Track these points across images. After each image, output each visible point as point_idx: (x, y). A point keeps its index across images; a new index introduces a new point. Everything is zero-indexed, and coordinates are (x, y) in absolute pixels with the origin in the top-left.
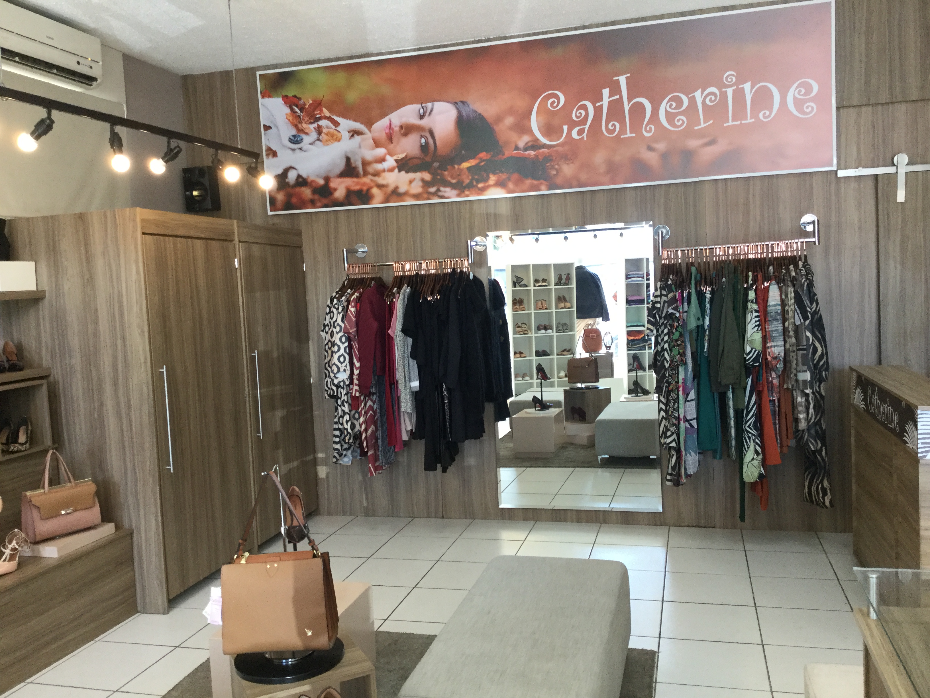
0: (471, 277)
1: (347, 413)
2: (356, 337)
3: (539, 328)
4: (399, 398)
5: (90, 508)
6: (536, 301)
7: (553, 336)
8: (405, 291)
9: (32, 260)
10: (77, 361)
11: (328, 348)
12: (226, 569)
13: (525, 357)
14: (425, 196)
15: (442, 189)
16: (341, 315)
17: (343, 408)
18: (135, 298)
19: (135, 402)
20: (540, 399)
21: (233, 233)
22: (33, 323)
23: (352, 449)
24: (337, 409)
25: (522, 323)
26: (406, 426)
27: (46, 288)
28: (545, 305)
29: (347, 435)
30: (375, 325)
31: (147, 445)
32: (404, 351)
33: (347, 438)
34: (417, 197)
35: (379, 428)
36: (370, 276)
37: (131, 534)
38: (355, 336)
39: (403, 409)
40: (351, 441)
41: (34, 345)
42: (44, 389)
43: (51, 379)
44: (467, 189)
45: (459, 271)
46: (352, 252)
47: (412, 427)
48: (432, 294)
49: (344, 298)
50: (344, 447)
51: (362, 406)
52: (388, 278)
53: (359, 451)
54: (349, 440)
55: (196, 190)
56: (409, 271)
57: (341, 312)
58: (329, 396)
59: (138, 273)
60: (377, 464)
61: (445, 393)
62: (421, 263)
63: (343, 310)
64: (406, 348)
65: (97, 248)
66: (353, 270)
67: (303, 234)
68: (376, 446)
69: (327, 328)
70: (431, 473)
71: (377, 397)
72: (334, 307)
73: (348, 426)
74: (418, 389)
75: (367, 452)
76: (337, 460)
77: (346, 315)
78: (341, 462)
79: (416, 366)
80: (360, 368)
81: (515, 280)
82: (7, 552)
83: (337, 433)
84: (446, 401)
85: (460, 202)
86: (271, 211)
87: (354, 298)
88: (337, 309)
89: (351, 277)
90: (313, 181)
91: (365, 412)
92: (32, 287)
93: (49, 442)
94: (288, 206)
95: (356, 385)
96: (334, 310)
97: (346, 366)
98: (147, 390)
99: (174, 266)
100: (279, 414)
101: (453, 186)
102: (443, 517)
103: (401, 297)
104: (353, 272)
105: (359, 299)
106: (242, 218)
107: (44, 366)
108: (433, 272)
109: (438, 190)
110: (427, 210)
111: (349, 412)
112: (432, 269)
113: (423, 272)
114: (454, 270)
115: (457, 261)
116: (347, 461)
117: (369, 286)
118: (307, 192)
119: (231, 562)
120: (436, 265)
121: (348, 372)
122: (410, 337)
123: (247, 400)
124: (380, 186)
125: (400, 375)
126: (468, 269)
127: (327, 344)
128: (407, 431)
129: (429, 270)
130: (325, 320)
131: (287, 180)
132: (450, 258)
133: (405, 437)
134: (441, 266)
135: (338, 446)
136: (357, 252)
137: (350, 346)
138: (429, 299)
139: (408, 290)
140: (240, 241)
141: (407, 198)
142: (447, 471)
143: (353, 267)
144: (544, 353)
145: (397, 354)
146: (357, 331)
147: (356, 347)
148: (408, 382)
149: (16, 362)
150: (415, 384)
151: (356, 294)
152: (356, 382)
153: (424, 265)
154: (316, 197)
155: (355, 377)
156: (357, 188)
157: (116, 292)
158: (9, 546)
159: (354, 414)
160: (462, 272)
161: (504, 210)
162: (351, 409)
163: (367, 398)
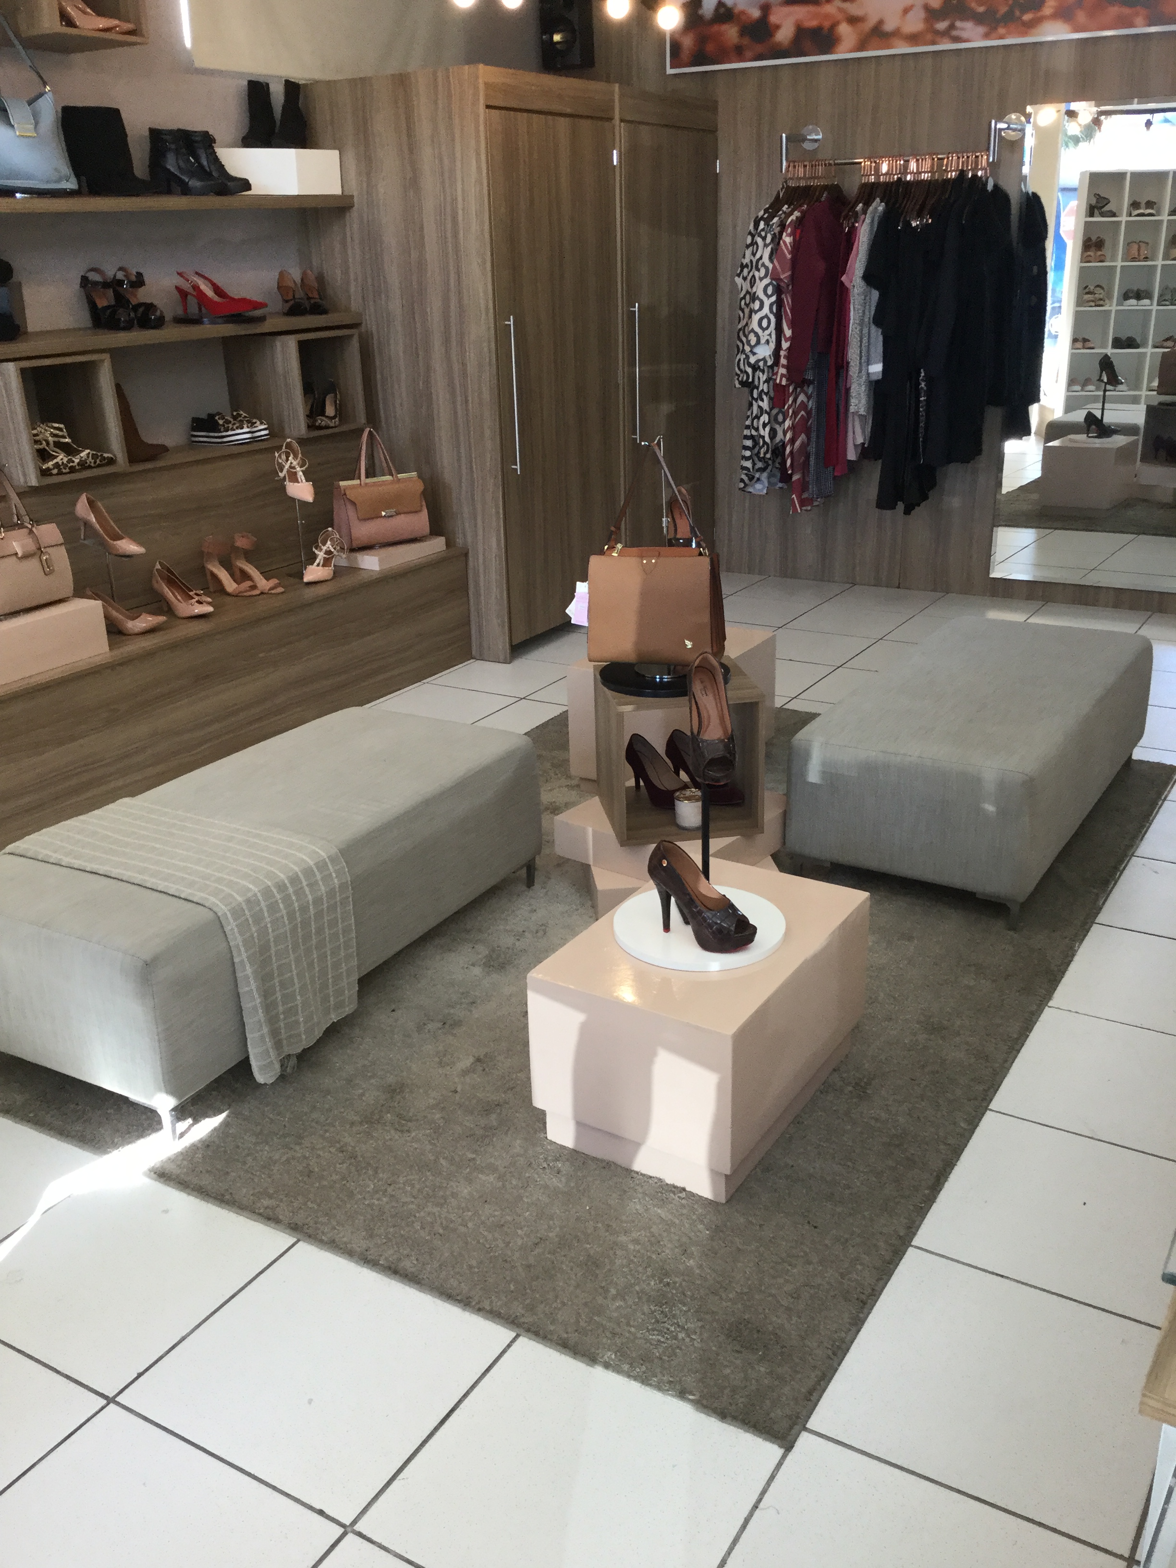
0: (990, 187)
1: (766, 412)
2: (790, 288)
3: (1126, 296)
4: (848, 391)
5: (416, 512)
6: (1128, 244)
7: (1151, 310)
8: (876, 208)
9: (334, 148)
10: (396, 306)
11: (745, 303)
12: (595, 561)
13: (1093, 348)
14: (929, 37)
15: (958, 24)
16: (769, 248)
17: (761, 403)
18: (474, 209)
19: (471, 369)
20: (1100, 418)
21: (613, 109)
22: (338, 247)
23: (768, 470)
24: (751, 405)
25: (1098, 286)
26: (854, 438)
27: (355, 194)
28: (1144, 252)
29: (763, 446)
30: (821, 266)
31: (488, 433)
32: (864, 312)
33: (762, 451)
34: (913, 39)
35: (814, 439)
36: (822, 183)
37: (466, 555)
38: (788, 286)
39: (852, 409)
40: (768, 456)
41: (339, 279)
42: (355, 344)
43: (363, 329)
44: (1003, 24)
45: (970, 176)
46: (796, 139)
47: (865, 439)
48: (919, 215)
49: (776, 220)
50: (757, 467)
51: (790, 402)
52: (851, 187)
53: (779, 475)
54: (765, 453)
55: (558, 32)
56: (886, 174)
57: (770, 244)
58: (741, 383)
59: (479, 168)
60: (805, 495)
61: (923, 385)
62: (908, 161)
63: (772, 240)
64: (867, 307)
65: (424, 130)
66: (794, 171)
67: (720, 109)
68: (806, 465)
69: (746, 271)
70: (888, 513)
71: (814, 388)
72: (760, 236)
73: (765, 433)
74: (880, 377)
75: (791, 475)
76: (746, 485)
77: (777, 250)
78: (751, 490)
79: (881, 338)
80: (792, 339)
81: (1094, 202)
82: (321, 555)
83: (749, 443)
84: (922, 399)
85: (987, 48)
86: (671, 68)
87: (792, 220)
88: (764, 239)
89: (792, 184)
90: (743, 12)
91: (793, 412)
92: (337, 191)
93: (362, 419)
94: (699, 58)
95: (783, 366)
96: (759, 240)
97: (770, 335)
98: (488, 348)
99: (527, 160)
100: (665, 408)
101: (979, 19)
102: (899, 587)
103: (868, 221)
104: (794, 174)
105: (800, 221)
106: (625, 81)
107: (353, 309)
108: (925, 176)
109: (952, 27)
110: (929, 62)
111: (768, 410)
112: (925, 172)
113: (909, 178)
114: (962, 173)
115: (968, 157)
116: (760, 488)
117: (818, 200)
118: (731, 33)
119: (602, 553)
120: (933, 165)
121: (772, 345)
122: (876, 288)
123: (620, 382)
124: (853, 20)
125: (853, 354)
126: (986, 172)
127: (744, 298)
128: (855, 446)
129: (920, 173)
130: (744, 257)
131: (700, 12)
132: (957, 153)
133: (852, 455)
134: (940, 165)
135: (748, 464)
136: (804, 139)
137: (779, 303)
138: (914, 224)
139: (881, 208)
140: (622, 121)
141: (896, 41)
142: (913, 512)
143: (794, 167)
144: (1130, 343)
145: (852, 318)
146: (792, 278)
147: (788, 302)
148: (864, 365)
149: (319, 300)
150: (876, 368)
151: (797, 214)
152: (783, 361)
153: (913, 166)
154: (746, 41)
155: (782, 353)
156: (814, 23)
157: (449, 199)
158: (322, 547)
159: (777, 414)
160: (975, 176)
161: (1064, 63)
162: (773, 403)
163: (799, 390)
